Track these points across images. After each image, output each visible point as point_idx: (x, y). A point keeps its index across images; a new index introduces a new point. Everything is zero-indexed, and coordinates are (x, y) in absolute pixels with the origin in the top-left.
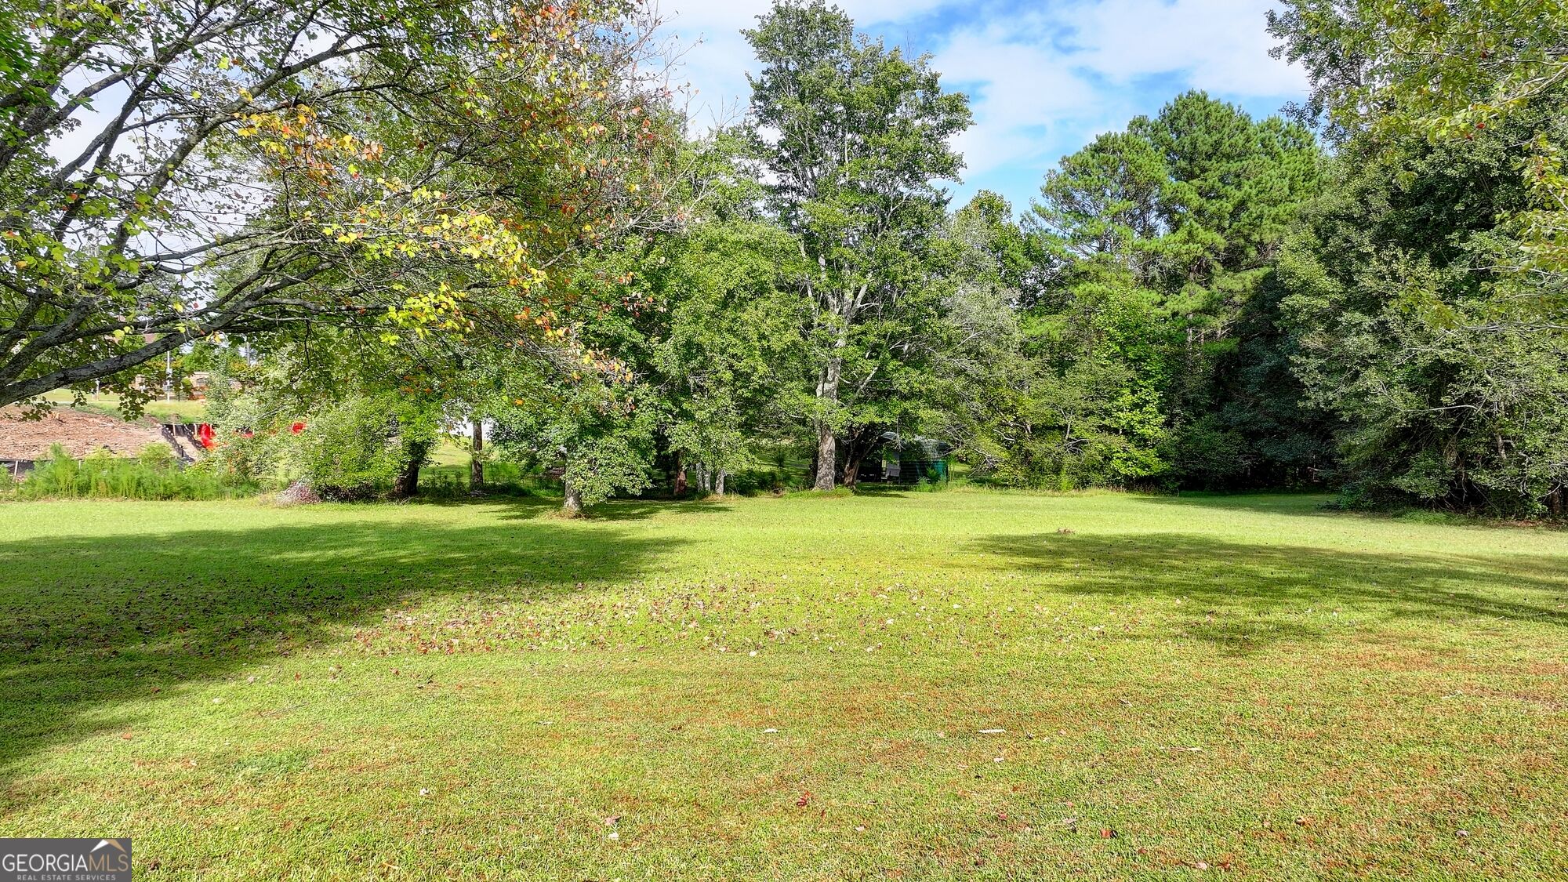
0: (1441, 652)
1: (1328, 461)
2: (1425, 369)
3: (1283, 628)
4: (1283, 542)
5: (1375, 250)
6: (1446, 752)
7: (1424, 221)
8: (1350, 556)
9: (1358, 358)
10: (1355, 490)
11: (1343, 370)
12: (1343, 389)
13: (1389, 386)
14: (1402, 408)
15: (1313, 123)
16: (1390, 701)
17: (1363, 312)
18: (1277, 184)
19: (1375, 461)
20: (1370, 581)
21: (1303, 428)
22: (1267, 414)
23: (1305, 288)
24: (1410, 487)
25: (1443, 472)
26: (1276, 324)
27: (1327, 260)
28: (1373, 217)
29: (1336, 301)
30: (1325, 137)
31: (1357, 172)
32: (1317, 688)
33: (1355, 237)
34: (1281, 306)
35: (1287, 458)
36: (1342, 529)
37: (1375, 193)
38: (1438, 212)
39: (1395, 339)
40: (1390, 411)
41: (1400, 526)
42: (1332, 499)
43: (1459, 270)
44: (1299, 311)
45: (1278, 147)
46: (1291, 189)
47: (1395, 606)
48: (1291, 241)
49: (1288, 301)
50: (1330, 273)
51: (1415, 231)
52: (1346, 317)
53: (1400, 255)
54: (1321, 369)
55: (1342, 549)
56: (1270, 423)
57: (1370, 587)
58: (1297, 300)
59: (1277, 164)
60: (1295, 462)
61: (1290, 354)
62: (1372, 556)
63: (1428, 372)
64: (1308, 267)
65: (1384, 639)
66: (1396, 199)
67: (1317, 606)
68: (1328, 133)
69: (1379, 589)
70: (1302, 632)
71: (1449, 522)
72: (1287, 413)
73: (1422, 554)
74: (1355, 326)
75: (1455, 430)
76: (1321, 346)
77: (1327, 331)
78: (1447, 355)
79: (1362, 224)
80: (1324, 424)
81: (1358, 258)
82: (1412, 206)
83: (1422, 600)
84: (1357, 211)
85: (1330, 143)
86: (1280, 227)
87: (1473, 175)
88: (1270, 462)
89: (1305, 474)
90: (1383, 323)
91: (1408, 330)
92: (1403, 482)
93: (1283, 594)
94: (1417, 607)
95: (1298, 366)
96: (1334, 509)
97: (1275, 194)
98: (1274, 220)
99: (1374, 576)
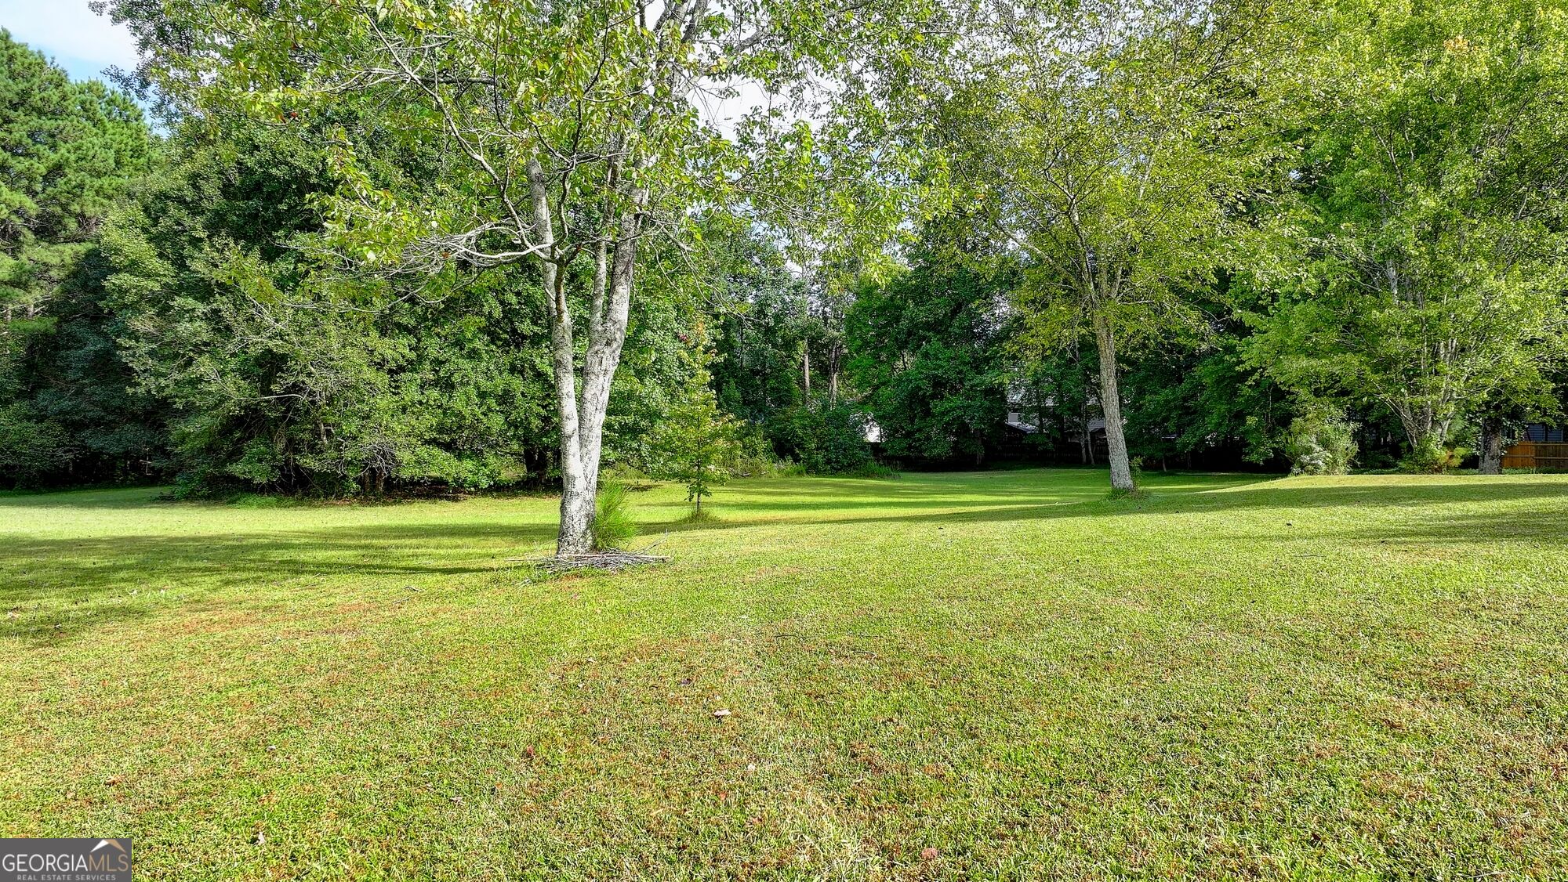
0: (265, 609)
1: (161, 450)
2: (256, 359)
3: (105, 612)
4: (109, 533)
5: (208, 237)
6: (263, 688)
7: (254, 216)
8: (183, 539)
9: (191, 344)
10: (191, 480)
11: (176, 356)
12: (176, 376)
13: (222, 374)
14: (236, 396)
15: (142, 96)
16: (214, 655)
17: (196, 299)
18: (101, 154)
19: (210, 449)
20: (202, 559)
21: (134, 418)
22: (92, 403)
23: (133, 267)
24: (244, 473)
25: (274, 458)
26: (101, 304)
27: (155, 239)
28: (205, 204)
29: (166, 285)
30: (154, 113)
31: (189, 156)
32: (139, 660)
33: (187, 221)
34: (106, 284)
35: (115, 449)
36: (176, 518)
37: (207, 179)
38: (266, 209)
39: (228, 328)
40: (224, 399)
41: (235, 511)
42: (166, 491)
43: (284, 266)
44: (127, 291)
45: (101, 114)
46: (117, 162)
47: (224, 577)
48: (115, 215)
49: (113, 281)
50: (161, 256)
51: (245, 224)
52: (178, 301)
53: (232, 245)
54: (152, 354)
55: (174, 534)
56: (96, 412)
57: (201, 564)
58: (125, 279)
59: (100, 133)
60: (126, 455)
61: (118, 336)
62: (205, 538)
63: (259, 361)
64: (137, 246)
65: (214, 606)
66: (227, 190)
67: (143, 587)
68: (158, 108)
69: (210, 565)
70: (126, 612)
71: (279, 505)
72: (117, 402)
73: (254, 532)
74: (187, 311)
75: (284, 417)
76: (152, 330)
77: (158, 315)
78: (277, 346)
79: (195, 210)
80: (157, 412)
81: (190, 243)
82: (243, 199)
83: (249, 569)
84: (189, 194)
85: (159, 120)
86: (105, 201)
87: (295, 179)
88: (97, 455)
89: (137, 467)
90: (216, 312)
91: (240, 319)
92: (237, 469)
93: (107, 581)
94: (245, 575)
95: (127, 349)
96: (168, 500)
97: (98, 164)
98: (97, 193)
99: (204, 555)
